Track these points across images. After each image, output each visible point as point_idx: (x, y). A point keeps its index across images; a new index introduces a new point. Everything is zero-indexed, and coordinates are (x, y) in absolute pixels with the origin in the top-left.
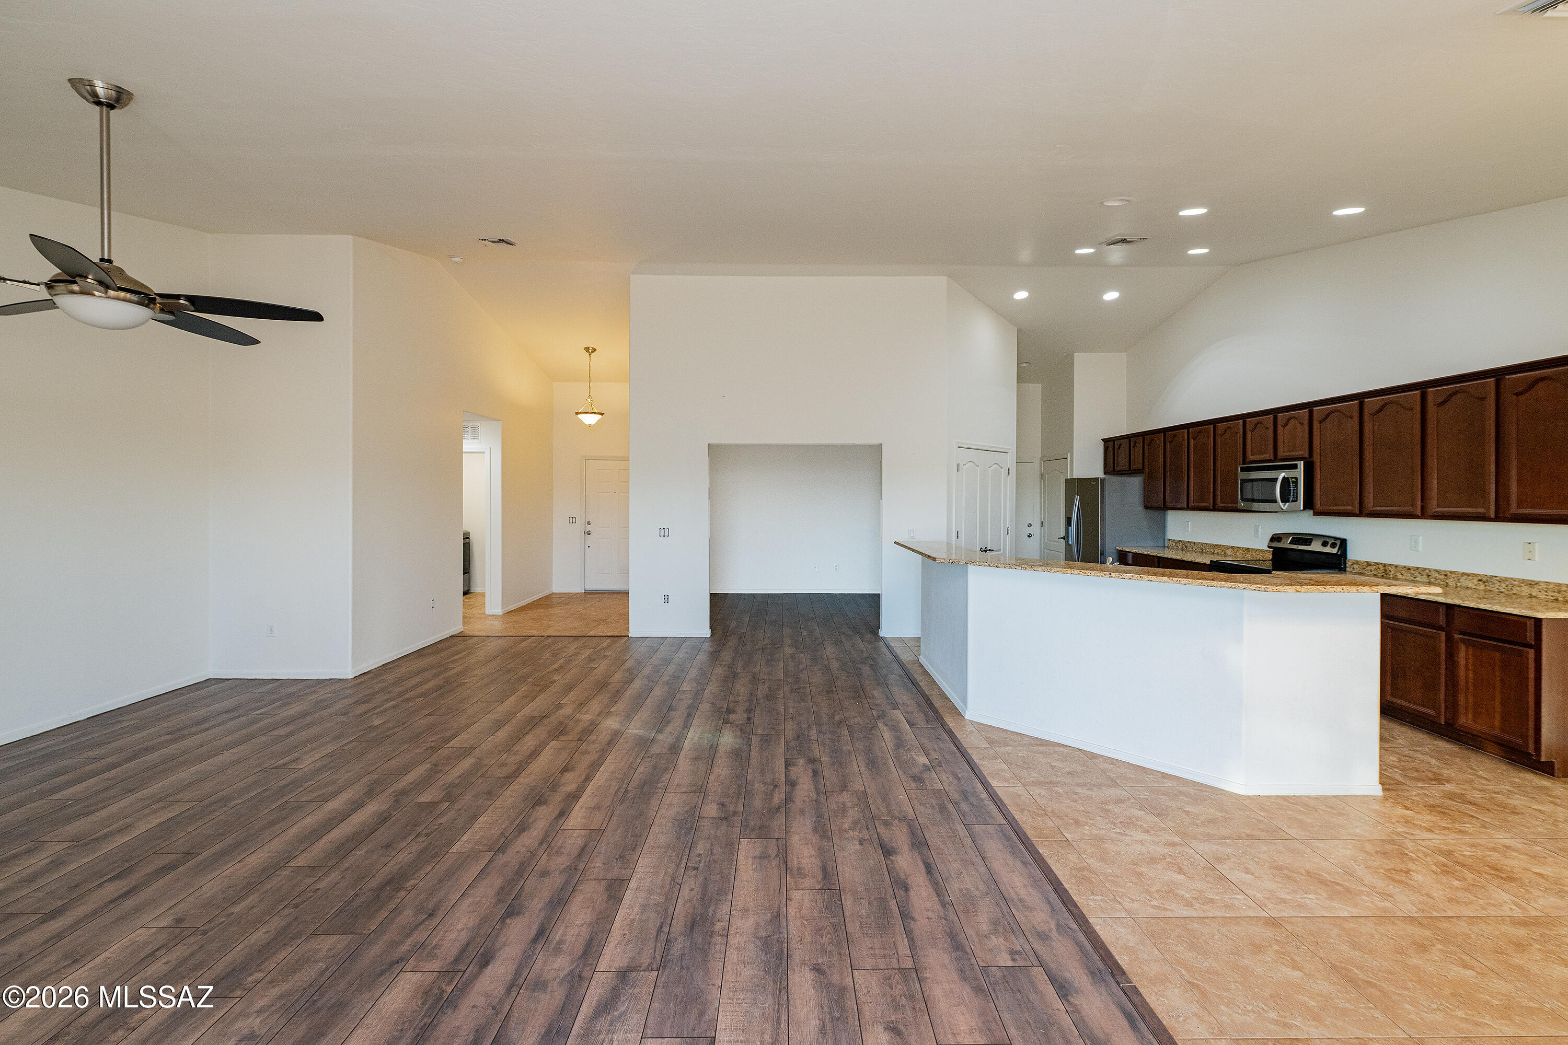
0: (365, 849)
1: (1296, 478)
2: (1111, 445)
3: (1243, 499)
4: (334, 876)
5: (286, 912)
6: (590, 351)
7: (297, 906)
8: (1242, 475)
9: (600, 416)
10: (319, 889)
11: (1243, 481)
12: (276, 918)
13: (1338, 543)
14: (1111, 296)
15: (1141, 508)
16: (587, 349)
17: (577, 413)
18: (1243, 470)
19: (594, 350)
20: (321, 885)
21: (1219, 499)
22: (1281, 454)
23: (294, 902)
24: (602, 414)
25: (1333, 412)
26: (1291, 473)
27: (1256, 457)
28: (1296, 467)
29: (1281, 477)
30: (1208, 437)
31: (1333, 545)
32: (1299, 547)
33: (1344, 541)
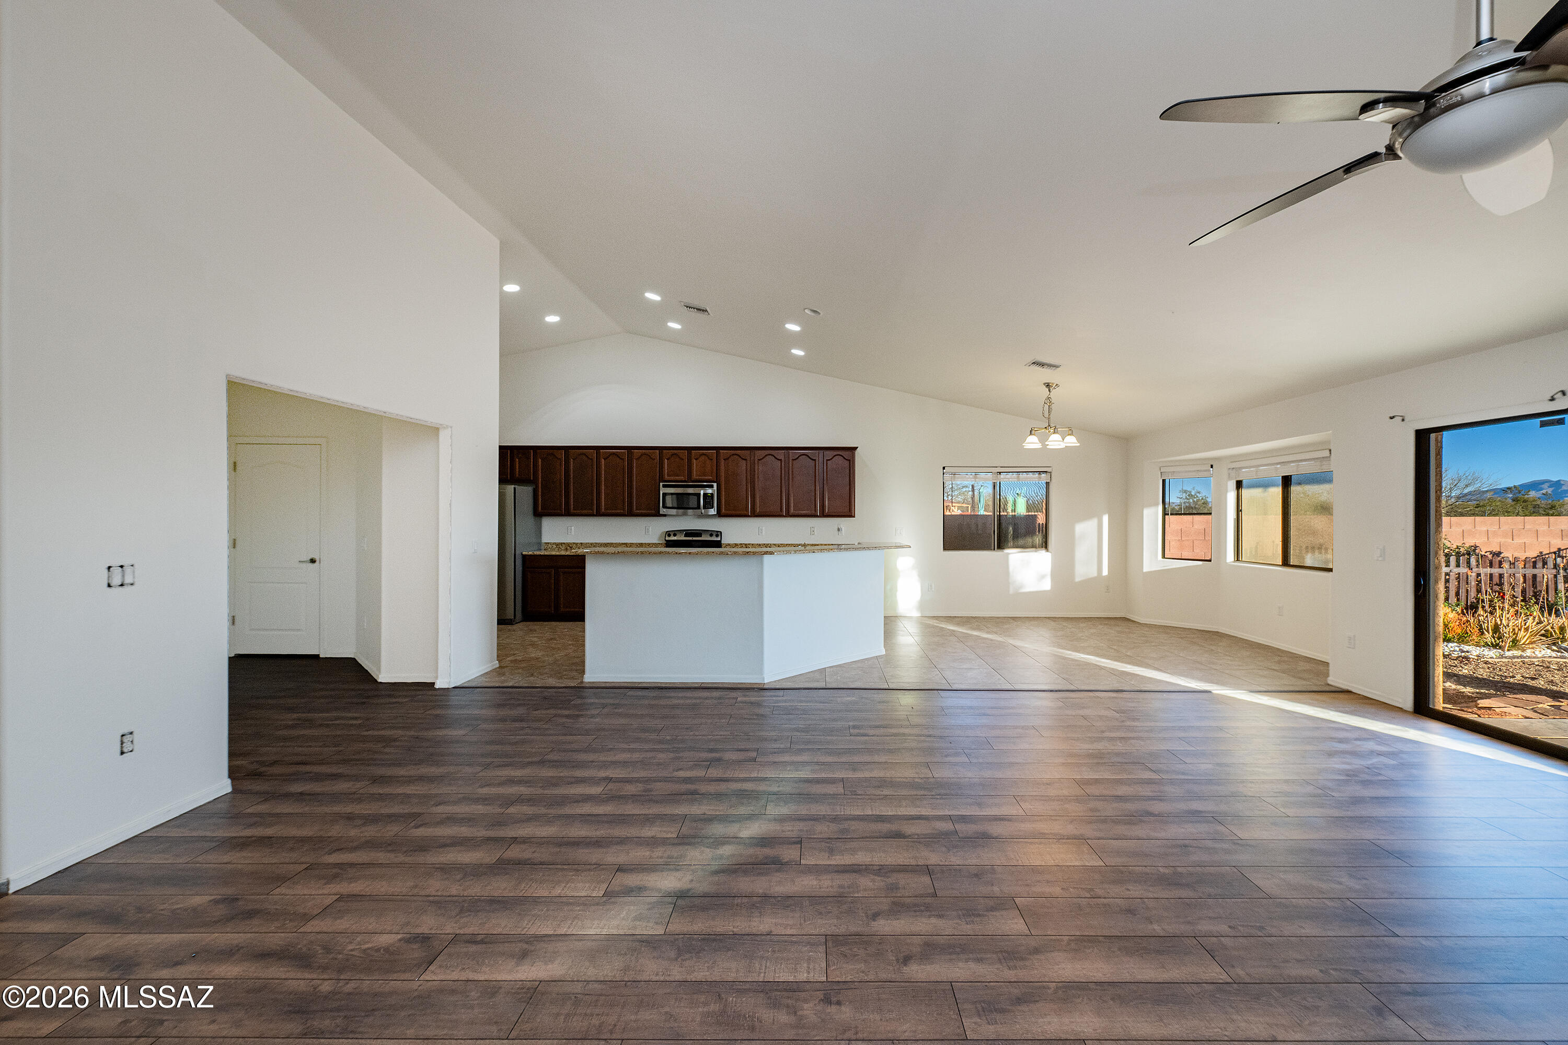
0: (1150, 927)
1: (712, 494)
3: (664, 507)
4: (1205, 927)
5: (1273, 931)
7: (1261, 928)
8: (663, 490)
10: (1230, 927)
11: (664, 495)
12: (1286, 933)
13: (719, 534)
15: (531, 516)
18: (664, 486)
20: (1223, 928)
21: (634, 505)
22: (695, 477)
23: (1260, 934)
25: (733, 455)
26: (709, 491)
27: (672, 478)
28: (712, 486)
29: (702, 492)
30: (623, 459)
31: (717, 536)
32: (691, 538)
33: (721, 533)
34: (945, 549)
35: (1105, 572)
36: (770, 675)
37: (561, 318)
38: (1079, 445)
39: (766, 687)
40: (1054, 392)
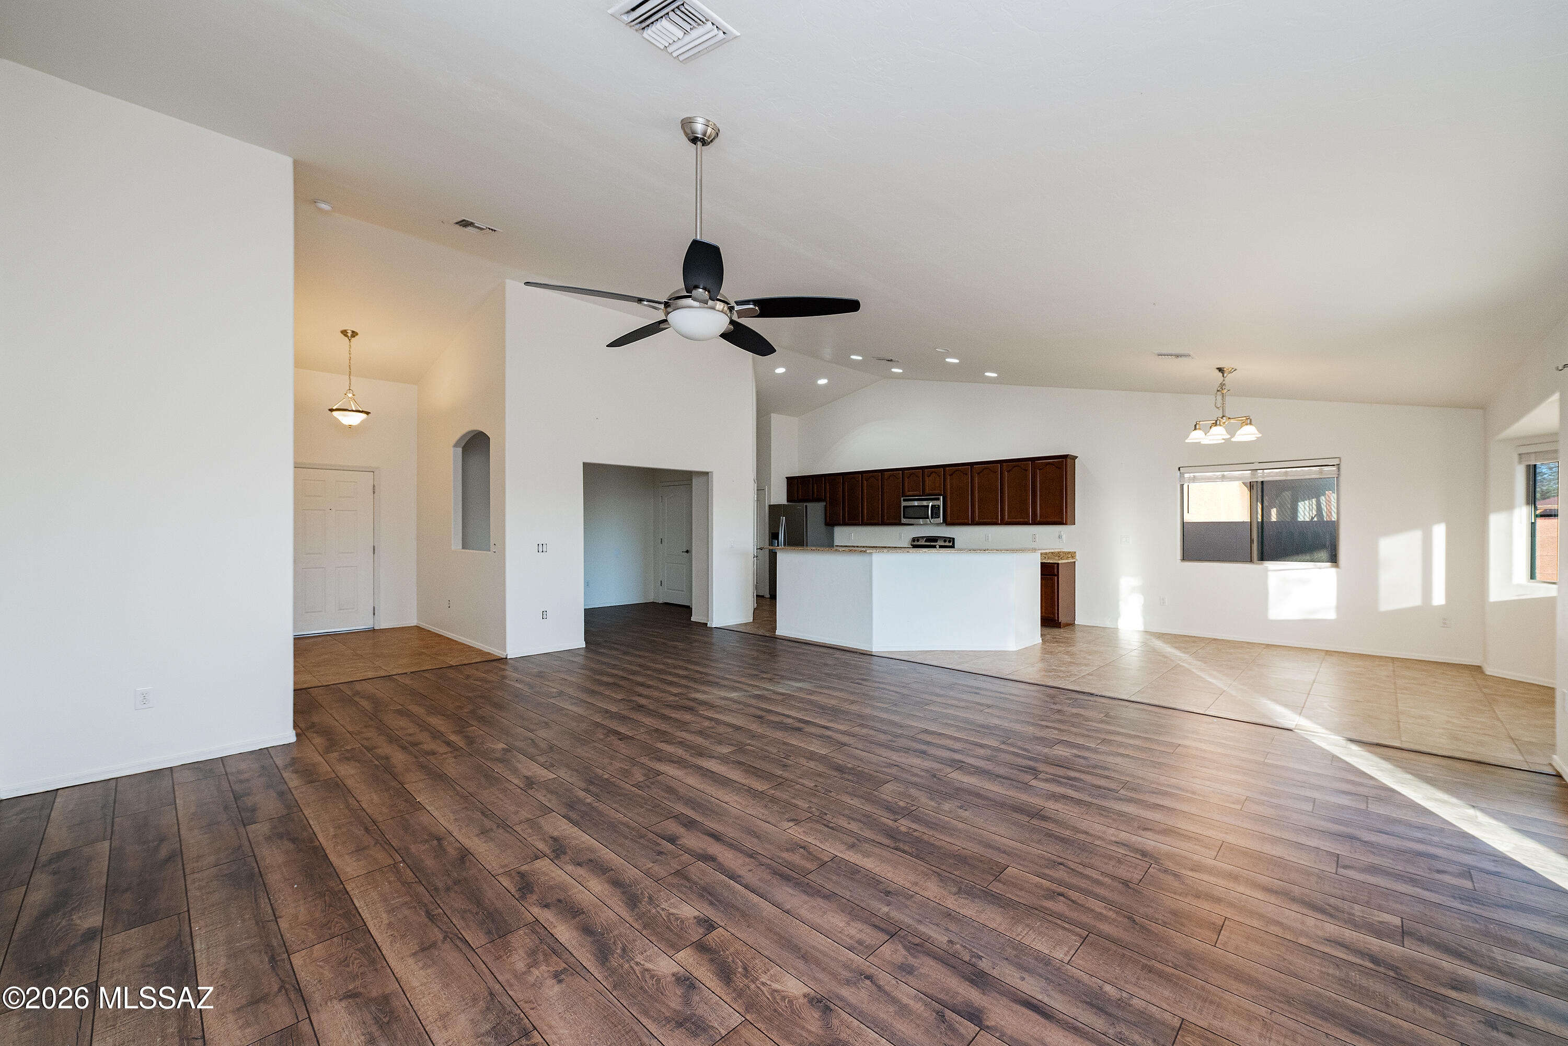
1: (939, 506)
2: (791, 481)
3: (904, 517)
6: (349, 335)
8: (904, 504)
9: (364, 416)
11: (905, 507)
13: (952, 540)
14: (822, 382)
15: (823, 525)
16: (344, 333)
17: (331, 410)
18: (904, 500)
19: (354, 334)
21: (886, 517)
22: (927, 491)
24: (367, 413)
25: (957, 470)
26: (936, 503)
27: (911, 493)
28: (938, 499)
29: (930, 505)
30: (877, 480)
31: (950, 542)
32: (932, 544)
33: (954, 539)
34: (1184, 559)
35: (1439, 598)
36: (878, 646)
37: (829, 380)
38: (1261, 435)
39: (873, 654)
40: (1229, 377)
